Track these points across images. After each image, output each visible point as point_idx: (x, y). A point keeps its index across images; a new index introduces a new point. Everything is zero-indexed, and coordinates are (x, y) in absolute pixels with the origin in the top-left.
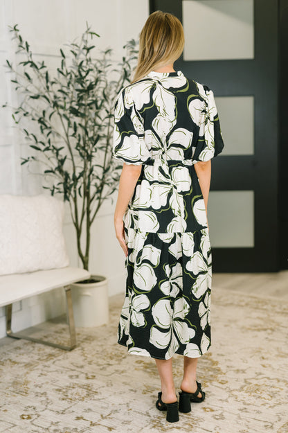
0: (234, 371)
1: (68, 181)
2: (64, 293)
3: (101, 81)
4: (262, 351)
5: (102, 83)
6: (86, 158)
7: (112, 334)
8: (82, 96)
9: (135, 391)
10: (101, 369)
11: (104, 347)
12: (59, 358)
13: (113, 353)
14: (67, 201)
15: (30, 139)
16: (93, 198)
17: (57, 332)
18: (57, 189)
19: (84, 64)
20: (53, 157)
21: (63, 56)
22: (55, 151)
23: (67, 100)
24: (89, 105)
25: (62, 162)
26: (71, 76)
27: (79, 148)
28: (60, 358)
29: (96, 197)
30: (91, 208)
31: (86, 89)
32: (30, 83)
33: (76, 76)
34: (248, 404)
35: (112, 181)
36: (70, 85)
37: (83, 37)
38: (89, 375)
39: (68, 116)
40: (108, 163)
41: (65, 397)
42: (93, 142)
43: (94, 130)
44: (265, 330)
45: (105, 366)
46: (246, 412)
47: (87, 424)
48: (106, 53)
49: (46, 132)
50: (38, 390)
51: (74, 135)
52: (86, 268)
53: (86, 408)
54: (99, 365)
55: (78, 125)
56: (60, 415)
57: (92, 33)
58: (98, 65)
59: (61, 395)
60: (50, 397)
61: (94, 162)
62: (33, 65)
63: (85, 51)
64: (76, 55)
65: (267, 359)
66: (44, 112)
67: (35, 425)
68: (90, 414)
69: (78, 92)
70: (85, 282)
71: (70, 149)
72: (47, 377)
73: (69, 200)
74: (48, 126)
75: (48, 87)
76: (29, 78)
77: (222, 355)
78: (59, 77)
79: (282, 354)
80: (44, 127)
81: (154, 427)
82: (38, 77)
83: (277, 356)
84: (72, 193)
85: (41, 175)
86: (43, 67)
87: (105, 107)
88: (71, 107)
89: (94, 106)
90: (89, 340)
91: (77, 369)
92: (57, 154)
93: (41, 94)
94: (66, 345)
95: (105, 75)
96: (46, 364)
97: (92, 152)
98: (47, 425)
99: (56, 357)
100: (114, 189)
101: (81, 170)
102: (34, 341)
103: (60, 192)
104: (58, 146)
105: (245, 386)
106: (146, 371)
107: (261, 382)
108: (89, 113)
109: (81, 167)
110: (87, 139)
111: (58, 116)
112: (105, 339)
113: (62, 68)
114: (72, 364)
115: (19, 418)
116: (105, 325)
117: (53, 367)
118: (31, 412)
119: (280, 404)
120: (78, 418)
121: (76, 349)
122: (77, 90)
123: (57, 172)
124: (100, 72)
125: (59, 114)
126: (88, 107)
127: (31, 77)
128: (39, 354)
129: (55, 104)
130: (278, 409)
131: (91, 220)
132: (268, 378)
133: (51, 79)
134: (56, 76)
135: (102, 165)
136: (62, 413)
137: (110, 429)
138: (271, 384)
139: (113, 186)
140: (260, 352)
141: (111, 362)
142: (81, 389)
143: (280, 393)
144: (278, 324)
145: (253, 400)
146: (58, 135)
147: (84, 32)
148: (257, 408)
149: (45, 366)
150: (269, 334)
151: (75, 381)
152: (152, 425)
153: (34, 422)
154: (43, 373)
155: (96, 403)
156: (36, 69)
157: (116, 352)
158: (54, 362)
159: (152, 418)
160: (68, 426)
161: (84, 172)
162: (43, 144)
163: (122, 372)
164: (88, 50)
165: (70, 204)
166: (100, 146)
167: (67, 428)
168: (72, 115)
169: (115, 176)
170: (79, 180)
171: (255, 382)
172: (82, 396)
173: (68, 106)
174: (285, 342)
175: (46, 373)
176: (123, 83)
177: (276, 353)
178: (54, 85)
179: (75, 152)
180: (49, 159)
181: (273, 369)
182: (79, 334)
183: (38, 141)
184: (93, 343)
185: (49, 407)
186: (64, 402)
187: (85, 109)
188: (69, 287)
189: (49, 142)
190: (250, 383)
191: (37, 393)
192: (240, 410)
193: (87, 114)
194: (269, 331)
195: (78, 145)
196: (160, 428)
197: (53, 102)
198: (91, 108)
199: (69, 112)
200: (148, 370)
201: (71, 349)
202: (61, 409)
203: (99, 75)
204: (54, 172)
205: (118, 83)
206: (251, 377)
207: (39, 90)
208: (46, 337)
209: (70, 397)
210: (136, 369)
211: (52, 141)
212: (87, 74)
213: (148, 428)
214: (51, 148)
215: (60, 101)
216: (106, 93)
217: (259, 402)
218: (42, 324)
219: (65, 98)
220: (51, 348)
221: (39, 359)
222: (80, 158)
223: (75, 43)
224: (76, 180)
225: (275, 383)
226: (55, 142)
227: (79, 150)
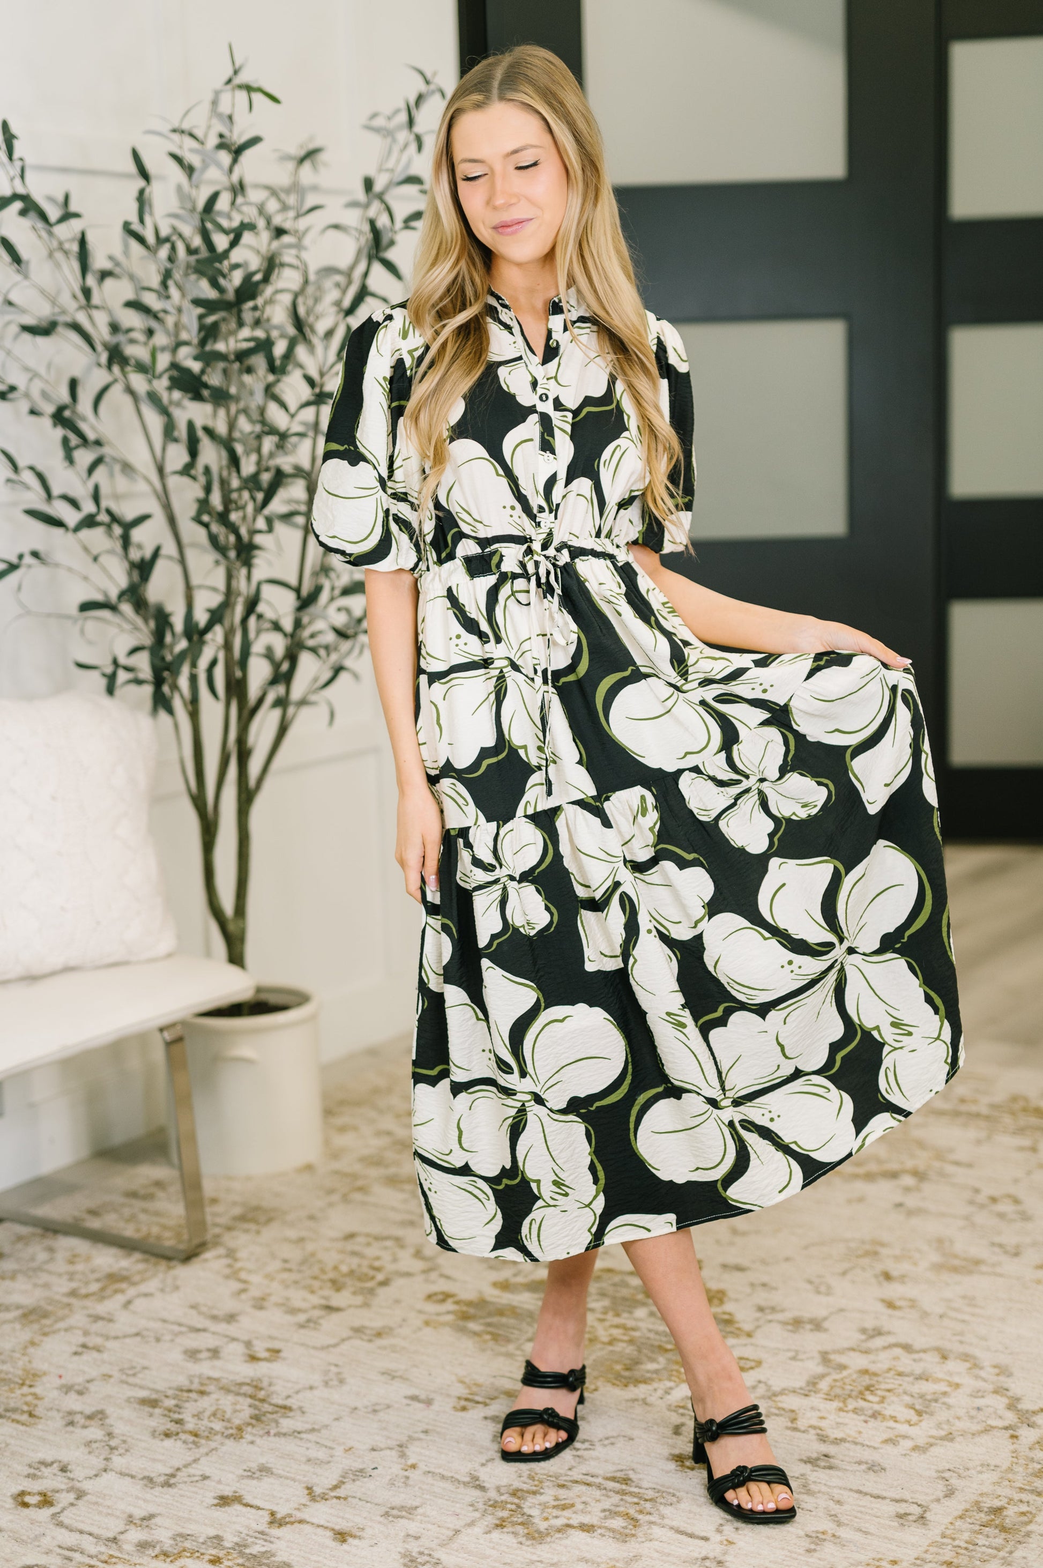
0: (785, 1323)
1: (168, 639)
2: (158, 1054)
3: (282, 265)
4: (884, 1251)
5: (287, 273)
6: (232, 554)
7: (335, 1198)
8: (215, 325)
9: (429, 1402)
10: (302, 1326)
11: (310, 1247)
12: (143, 1288)
13: (344, 1269)
14: (163, 715)
15: (27, 487)
16: (260, 701)
17: (133, 1195)
18: (128, 669)
19: (223, 203)
20: (111, 552)
21: (144, 174)
22: (118, 530)
23: (161, 339)
24: (241, 356)
25: (143, 569)
26: (173, 248)
27: (206, 518)
28: (152, 1285)
29: (271, 698)
30: (251, 739)
31: (230, 296)
32: (18, 278)
33: (191, 251)
34: (837, 1441)
35: (330, 637)
36: (170, 283)
37: (215, 103)
38: (260, 1348)
39: (165, 397)
40: (315, 574)
41: (173, 1427)
42: (260, 496)
43: (259, 450)
44: (894, 1175)
45: (317, 1313)
46: (830, 1468)
47: (259, 1521)
48: (302, 160)
49: (84, 457)
50: (73, 1402)
51: (187, 471)
52: (236, 958)
53: (254, 1466)
54: (293, 1311)
55: (200, 434)
56: (158, 1490)
57: (249, 88)
58: (272, 206)
59: (158, 1421)
60: (120, 1428)
61: (262, 568)
62: (30, 207)
63: (225, 158)
64: (189, 170)
65: (902, 1279)
66: (73, 385)
67: (70, 1529)
68: (267, 1483)
69: (200, 310)
70: (235, 1010)
71: (172, 521)
72: (105, 1356)
73: (170, 711)
74: (91, 436)
75: (87, 292)
76: (16, 259)
77: (740, 1269)
78: (126, 251)
79: (956, 1262)
80: (74, 440)
81: (500, 1526)
82: (51, 255)
83: (938, 1268)
84: (183, 682)
85: (68, 617)
86: (67, 216)
87: (301, 366)
88: (174, 366)
89: (259, 362)
90: (254, 1221)
91: (213, 1327)
92: (126, 541)
93: (62, 319)
94: (169, 1241)
95: (299, 246)
96: (101, 1308)
97: (253, 532)
98: (113, 1526)
99: (134, 1284)
100: (338, 670)
101: (215, 600)
102: (51, 1229)
103: (139, 682)
104: (129, 514)
105: (823, 1376)
106: (463, 1330)
107: (882, 1361)
108: (242, 385)
109: (214, 589)
110: (235, 483)
111: (127, 400)
112: (312, 1218)
113: (142, 221)
114: (193, 1307)
115: (10, 1503)
116: (309, 1168)
117: (124, 1322)
118: (50, 1481)
119: (949, 1437)
120: (224, 1501)
121: (208, 1255)
122: (197, 302)
123: (126, 608)
124: (280, 232)
125: (130, 391)
126: (236, 366)
127: (24, 253)
128: (71, 1276)
129: (116, 356)
130: (944, 1455)
131: (252, 782)
132: (907, 1348)
133: (99, 261)
134: (118, 252)
135: (294, 581)
136: (167, 1484)
137: (342, 1536)
138: (918, 1369)
139: (334, 657)
140: (876, 1253)
141: (338, 1299)
142: (231, 1398)
143: (950, 1401)
144: (940, 1155)
145: (852, 1425)
146: (127, 468)
147: (219, 83)
148: (867, 1455)
149: (97, 1318)
150: (907, 1190)
151: (206, 1368)
152: (490, 1520)
153: (62, 1518)
154: (93, 1341)
155: (289, 1445)
156: (40, 225)
157: (355, 1261)
158: (128, 1303)
159: (493, 1494)
160: (190, 1529)
161: (227, 604)
162: (74, 503)
163: (379, 1335)
164: (237, 152)
165: (176, 726)
166: (284, 509)
167: (185, 1537)
168: (177, 395)
169: (340, 620)
170: (209, 636)
171: (857, 1362)
172: (237, 1422)
173: (163, 361)
174: (967, 1218)
175: (98, 1341)
176: (366, 274)
177: (935, 1258)
178: (109, 282)
179: (194, 533)
180: (95, 559)
181: (925, 1314)
182: (214, 1201)
183: (56, 491)
184: (270, 1233)
185: (118, 1461)
186: (168, 1443)
187: (225, 372)
188: (178, 1031)
189: (96, 497)
190: (842, 1367)
191: (70, 1413)
192: (809, 1461)
193: (233, 390)
194: (908, 1180)
195: (204, 505)
196: (520, 1529)
197: (106, 346)
198: (249, 370)
199: (165, 382)
200: (473, 1326)
201: (188, 1257)
202: (159, 1470)
203: (275, 244)
204: (113, 608)
205: (348, 274)
206: (846, 1344)
207: (54, 303)
208: (93, 1213)
209: (190, 1426)
210: (427, 1323)
211: (104, 491)
212: (234, 243)
213: (478, 1530)
214: (103, 517)
215: (132, 341)
216: (302, 311)
217: (874, 1432)
218: (80, 1164)
219: (150, 332)
220: (113, 1251)
221: (73, 1293)
222: (211, 556)
223: (186, 126)
224: (195, 634)
225: (930, 1362)
226: (116, 497)
227: (206, 526)
